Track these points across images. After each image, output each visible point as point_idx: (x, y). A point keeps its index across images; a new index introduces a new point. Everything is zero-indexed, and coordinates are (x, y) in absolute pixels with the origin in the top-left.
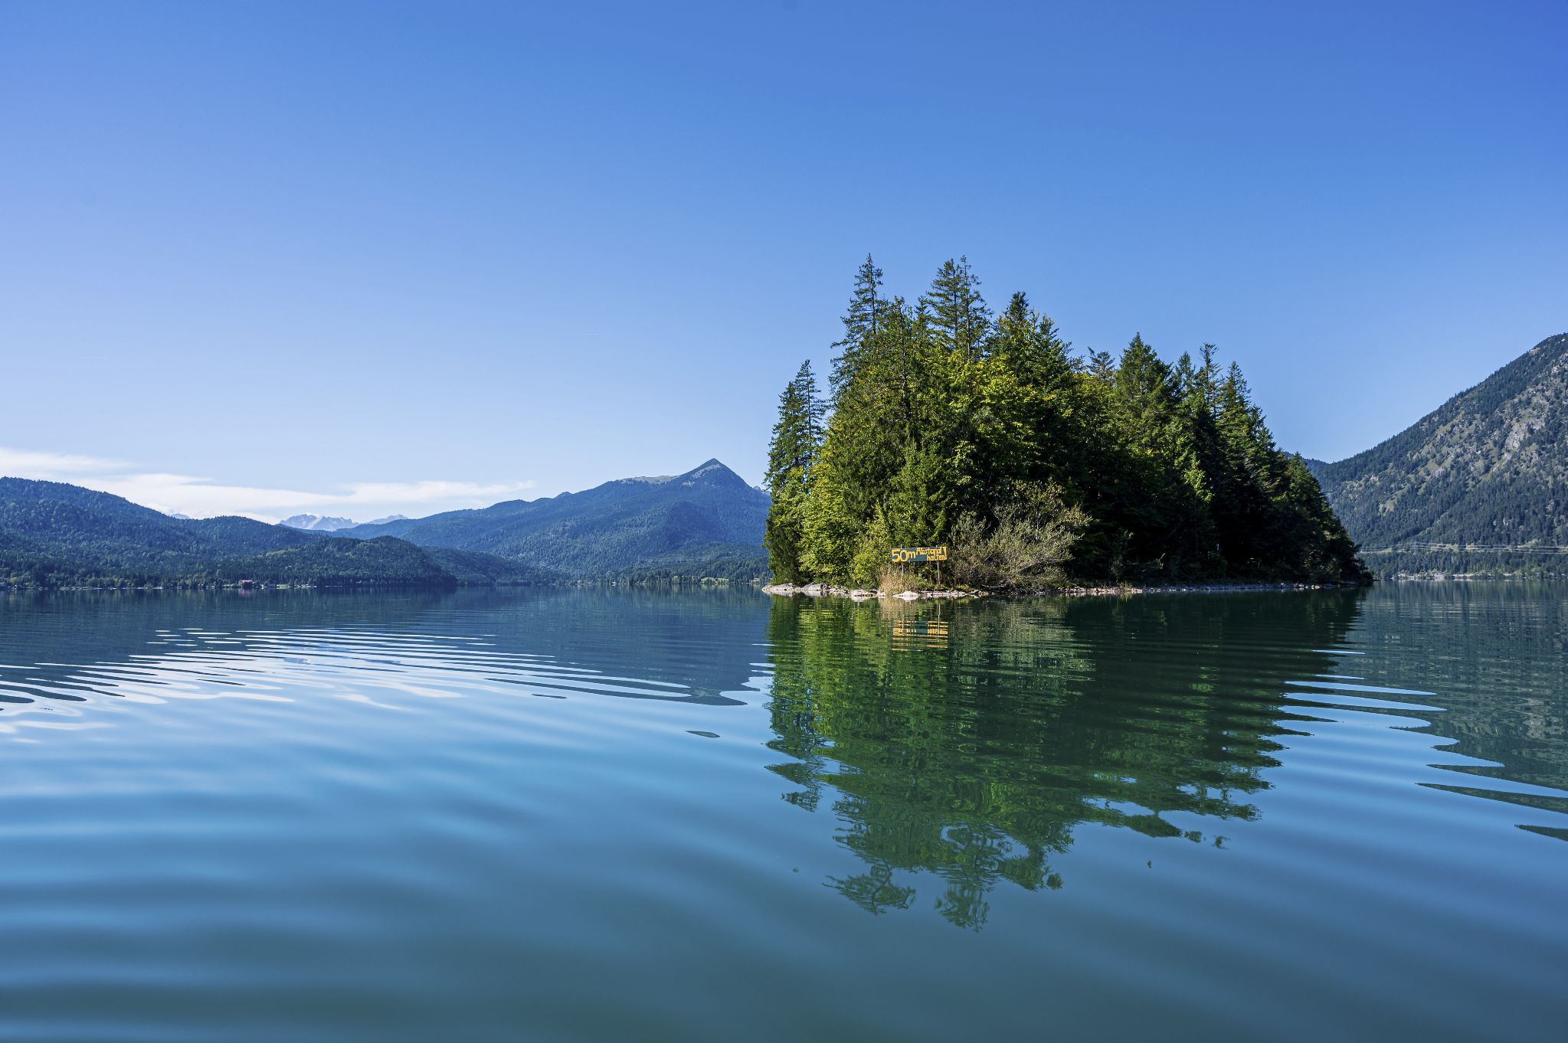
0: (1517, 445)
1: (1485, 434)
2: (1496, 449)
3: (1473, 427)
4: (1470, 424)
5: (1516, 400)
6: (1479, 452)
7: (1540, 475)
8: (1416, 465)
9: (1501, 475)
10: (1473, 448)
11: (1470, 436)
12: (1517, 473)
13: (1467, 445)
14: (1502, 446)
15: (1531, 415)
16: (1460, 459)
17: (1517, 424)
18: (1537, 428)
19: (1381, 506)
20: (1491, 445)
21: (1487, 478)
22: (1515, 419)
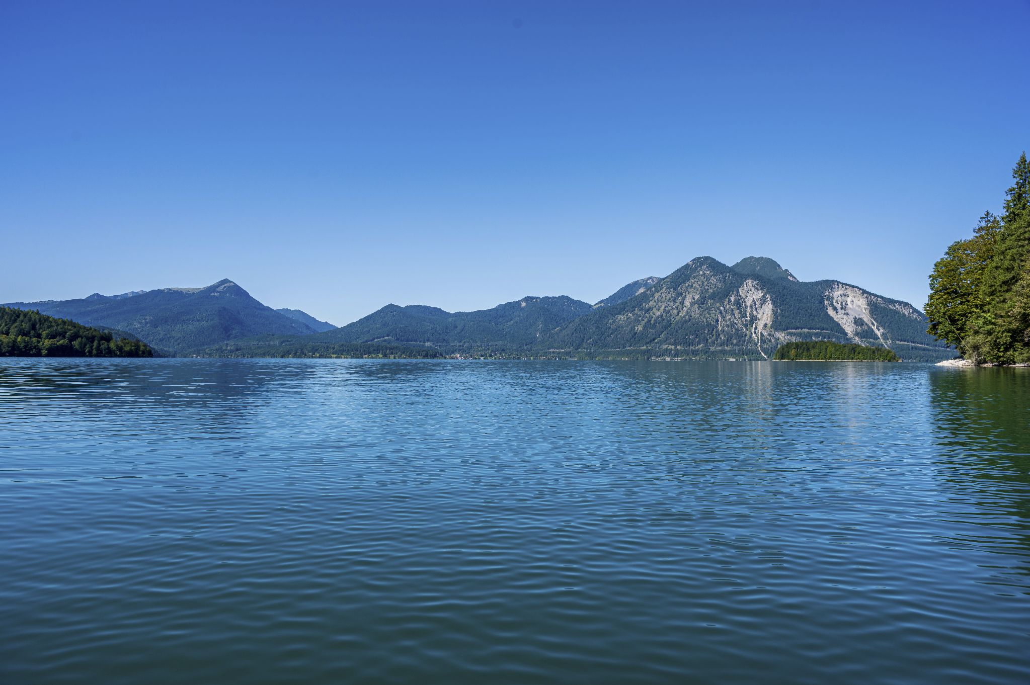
0: (688, 304)
1: (675, 299)
2: (681, 306)
3: (670, 294)
4: (669, 293)
5: (687, 285)
6: (674, 306)
7: (701, 318)
8: (648, 310)
9: (685, 317)
10: (671, 304)
11: (670, 299)
12: (691, 316)
13: (669, 303)
14: (683, 304)
15: (693, 292)
16: (667, 309)
17: (688, 295)
18: (696, 298)
19: (636, 328)
20: (678, 303)
21: (678, 318)
22: (687, 293)
